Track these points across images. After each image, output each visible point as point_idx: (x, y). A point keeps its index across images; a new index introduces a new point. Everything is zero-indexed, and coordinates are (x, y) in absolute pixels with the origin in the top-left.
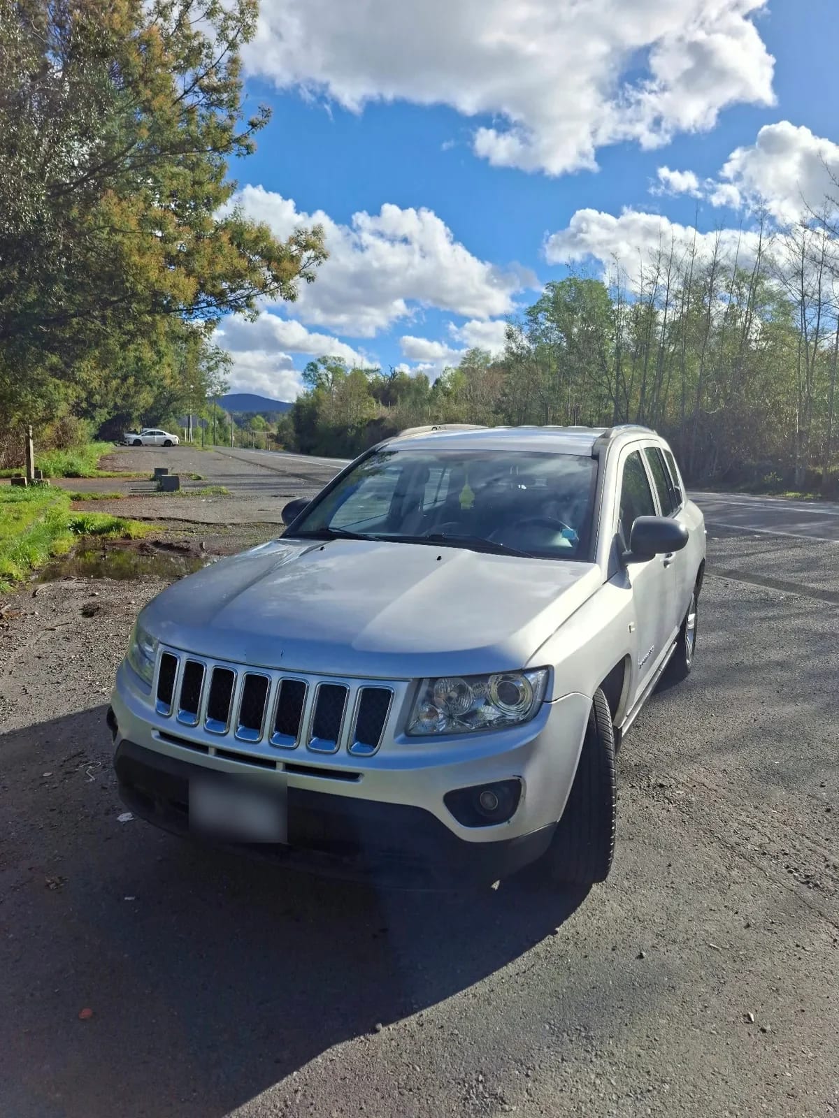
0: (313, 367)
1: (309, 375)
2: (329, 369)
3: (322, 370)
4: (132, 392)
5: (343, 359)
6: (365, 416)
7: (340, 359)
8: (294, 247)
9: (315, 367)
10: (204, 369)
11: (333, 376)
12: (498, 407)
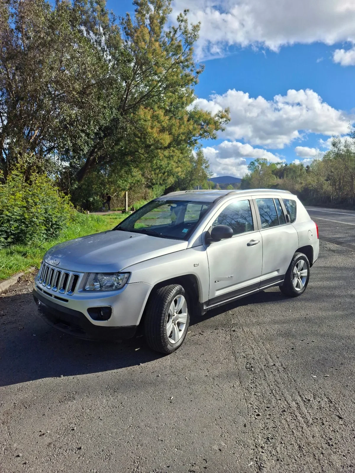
0: (252, 164)
1: (251, 167)
2: (260, 164)
3: (256, 164)
4: (166, 178)
5: (266, 159)
6: (270, 184)
7: (265, 159)
8: (217, 118)
9: (254, 163)
10: (204, 167)
11: (261, 167)
12: (328, 178)
